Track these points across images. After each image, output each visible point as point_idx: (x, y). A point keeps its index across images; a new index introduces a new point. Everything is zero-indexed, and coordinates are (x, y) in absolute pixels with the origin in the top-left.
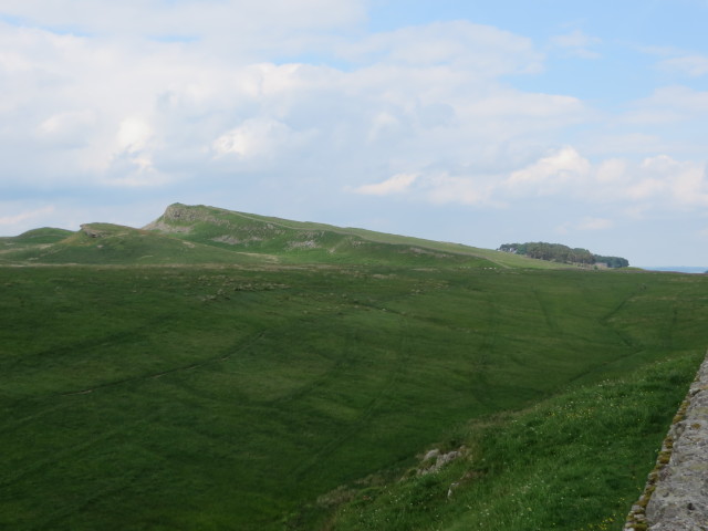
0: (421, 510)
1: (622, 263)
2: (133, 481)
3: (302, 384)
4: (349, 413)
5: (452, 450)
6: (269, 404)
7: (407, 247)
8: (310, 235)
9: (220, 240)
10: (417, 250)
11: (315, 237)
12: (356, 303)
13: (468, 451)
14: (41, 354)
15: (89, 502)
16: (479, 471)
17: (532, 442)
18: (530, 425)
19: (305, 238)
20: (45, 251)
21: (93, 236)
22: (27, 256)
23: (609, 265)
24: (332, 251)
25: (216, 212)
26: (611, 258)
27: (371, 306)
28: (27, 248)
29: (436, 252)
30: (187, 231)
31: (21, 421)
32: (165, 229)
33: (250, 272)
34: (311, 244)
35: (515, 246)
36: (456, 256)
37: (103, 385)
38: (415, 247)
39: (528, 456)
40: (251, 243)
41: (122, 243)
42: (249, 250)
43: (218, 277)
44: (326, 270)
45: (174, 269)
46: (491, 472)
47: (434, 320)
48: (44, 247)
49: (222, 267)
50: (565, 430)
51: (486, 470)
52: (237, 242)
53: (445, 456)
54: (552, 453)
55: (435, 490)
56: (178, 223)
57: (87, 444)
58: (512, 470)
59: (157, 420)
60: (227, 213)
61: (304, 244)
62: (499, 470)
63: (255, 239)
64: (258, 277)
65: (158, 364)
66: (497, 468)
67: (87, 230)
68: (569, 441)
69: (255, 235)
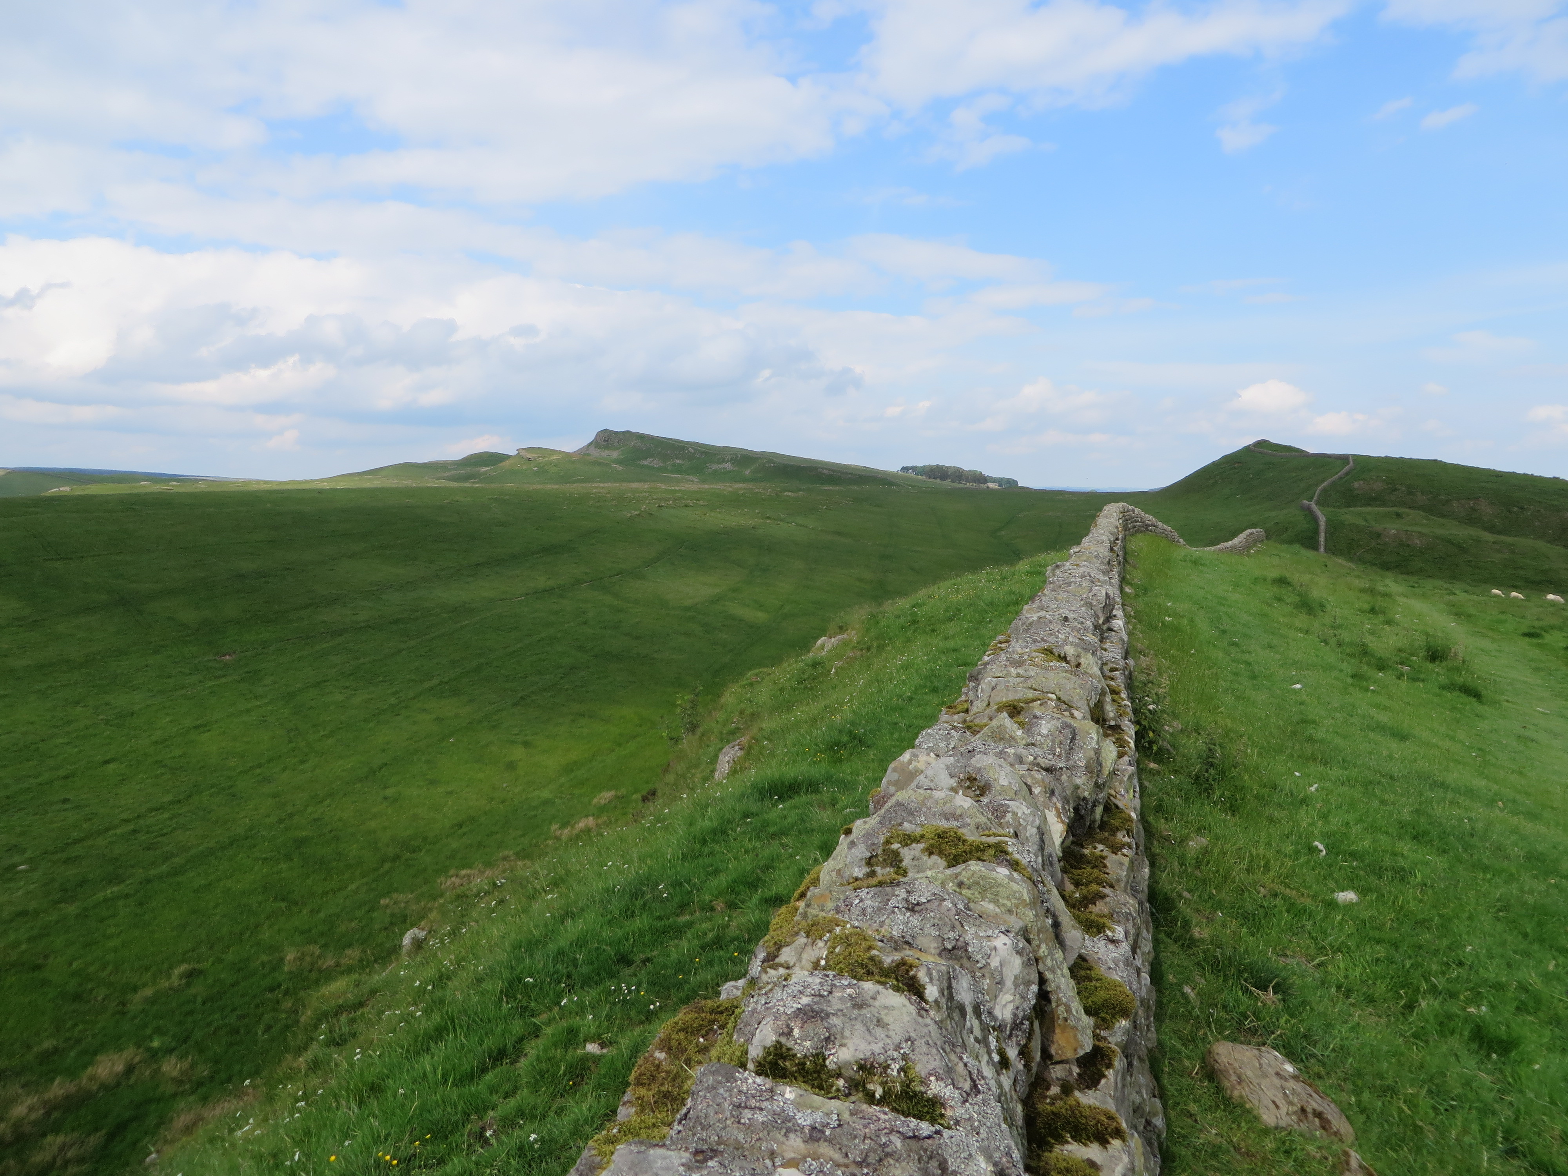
0: (806, 687)
1: (1012, 483)
2: (562, 678)
3: (717, 591)
4: (761, 616)
5: (840, 634)
6: (687, 609)
7: (816, 468)
8: (728, 457)
9: (645, 463)
10: (825, 471)
11: (731, 459)
12: (768, 518)
13: (854, 632)
14: (478, 565)
15: (521, 698)
16: (862, 650)
17: (914, 622)
18: (914, 607)
19: (724, 461)
20: (485, 473)
21: (529, 459)
22: (466, 478)
23: (1000, 485)
24: (747, 472)
25: (642, 437)
26: (1002, 479)
27: (781, 520)
28: (469, 470)
29: (842, 473)
30: (615, 454)
31: (458, 625)
32: (596, 453)
33: (672, 490)
34: (728, 466)
35: (914, 468)
36: (861, 477)
37: (536, 592)
38: (823, 468)
39: (909, 634)
40: (674, 465)
41: (556, 466)
42: (672, 472)
43: (642, 495)
44: (741, 489)
45: (603, 488)
46: (874, 650)
47: (839, 533)
48: (484, 469)
49: (646, 486)
50: (947, 610)
51: (868, 649)
52: (661, 464)
53: (833, 640)
54: (933, 631)
55: (820, 669)
56: (606, 447)
57: (519, 645)
58: (893, 648)
59: (585, 623)
60: (651, 438)
61: (721, 466)
62: (881, 648)
63: (678, 461)
64: (680, 495)
65: (586, 573)
66: (878, 647)
67: (522, 453)
68: (950, 619)
69: (678, 458)
